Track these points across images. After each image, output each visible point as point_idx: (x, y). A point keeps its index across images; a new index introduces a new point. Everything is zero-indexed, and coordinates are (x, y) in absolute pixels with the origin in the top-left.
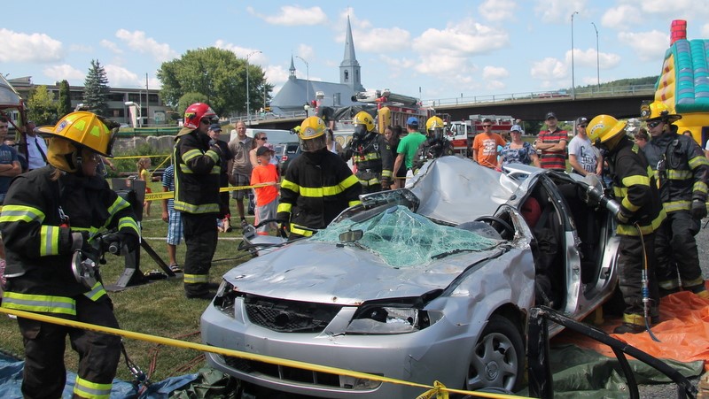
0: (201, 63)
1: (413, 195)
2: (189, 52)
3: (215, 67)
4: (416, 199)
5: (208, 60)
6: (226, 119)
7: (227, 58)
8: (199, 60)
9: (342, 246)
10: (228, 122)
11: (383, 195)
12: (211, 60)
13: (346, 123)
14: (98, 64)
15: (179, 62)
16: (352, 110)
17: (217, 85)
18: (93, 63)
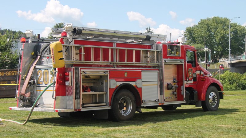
0: (208, 26)
2: (201, 20)
3: (216, 28)
5: (212, 25)
7: (224, 23)
8: (207, 25)
12: (214, 24)
14: (150, 29)
15: (197, 27)
17: (217, 39)
18: (147, 29)
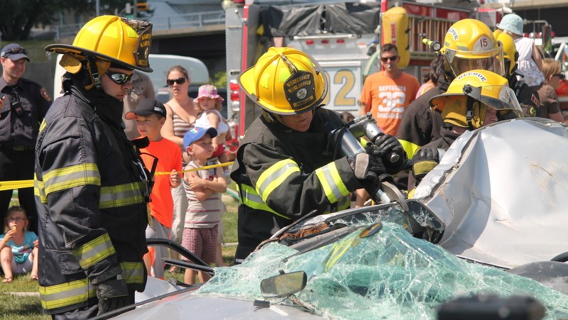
1: (431, 215)
4: (437, 223)
6: (47, 29)
9: (265, 304)
10: (50, 37)
11: (368, 215)
13: (310, 43)
16: (324, 14)
